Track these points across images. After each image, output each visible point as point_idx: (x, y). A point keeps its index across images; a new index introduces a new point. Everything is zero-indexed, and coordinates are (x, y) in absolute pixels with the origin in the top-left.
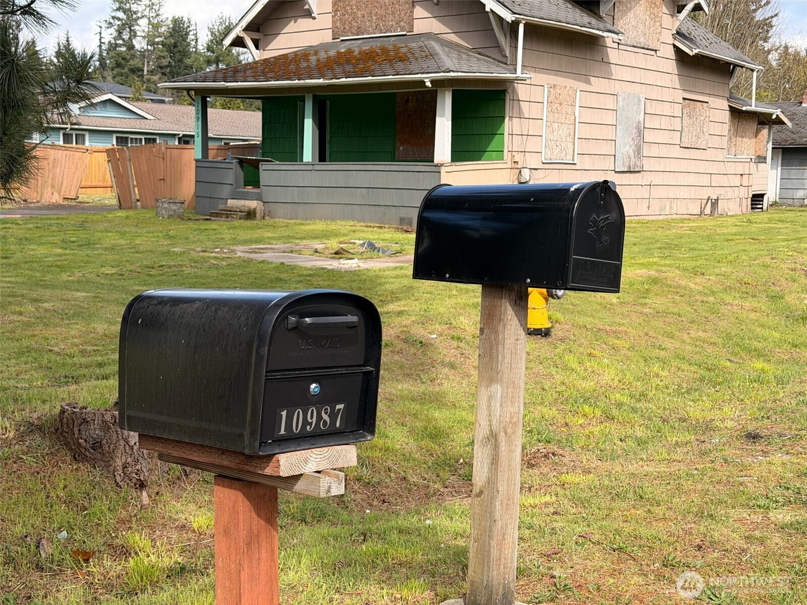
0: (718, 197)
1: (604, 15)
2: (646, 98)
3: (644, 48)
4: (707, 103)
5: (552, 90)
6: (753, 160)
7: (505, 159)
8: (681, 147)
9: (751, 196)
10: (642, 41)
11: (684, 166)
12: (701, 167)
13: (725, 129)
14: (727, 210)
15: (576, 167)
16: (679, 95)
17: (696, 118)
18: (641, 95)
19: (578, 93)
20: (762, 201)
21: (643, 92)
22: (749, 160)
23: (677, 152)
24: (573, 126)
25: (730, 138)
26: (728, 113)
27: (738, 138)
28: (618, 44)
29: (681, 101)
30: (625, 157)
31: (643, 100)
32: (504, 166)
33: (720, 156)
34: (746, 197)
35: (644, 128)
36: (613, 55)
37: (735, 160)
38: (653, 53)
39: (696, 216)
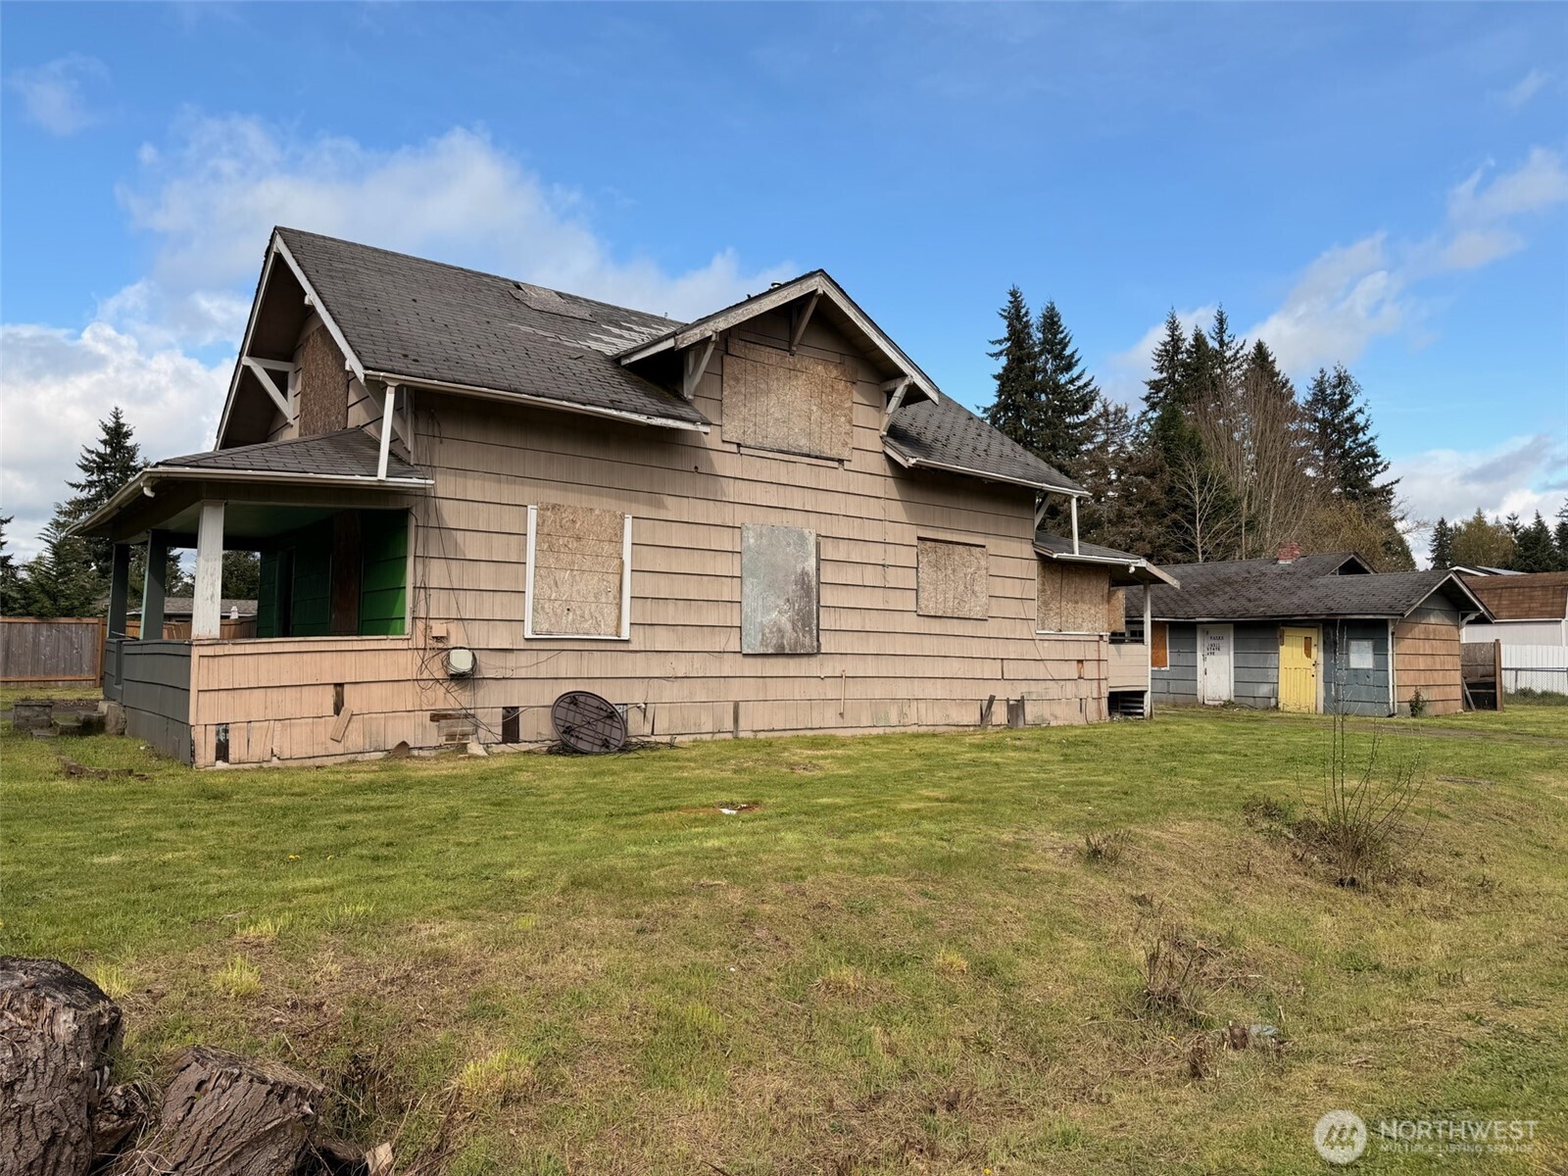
0: (1023, 697)
1: (690, 397)
2: (818, 535)
3: (809, 456)
4: (984, 547)
5: (549, 513)
6: (1105, 638)
7: (406, 632)
8: (919, 615)
9: (1107, 695)
10: (804, 444)
11: (929, 646)
12: (977, 648)
13: (1032, 589)
14: (1050, 718)
15: (631, 647)
16: (910, 535)
17: (954, 571)
18: (806, 531)
19: (628, 522)
20: (1142, 702)
21: (811, 528)
22: (1097, 638)
23: (911, 623)
24: (618, 577)
25: (1046, 603)
26: (1035, 564)
27: (1064, 603)
28: (739, 445)
29: (915, 542)
30: (767, 631)
31: (812, 540)
32: (404, 645)
33: (1022, 630)
34: (1096, 696)
35: (819, 583)
36: (726, 465)
37: (1061, 638)
38: (836, 464)
39: (972, 729)
